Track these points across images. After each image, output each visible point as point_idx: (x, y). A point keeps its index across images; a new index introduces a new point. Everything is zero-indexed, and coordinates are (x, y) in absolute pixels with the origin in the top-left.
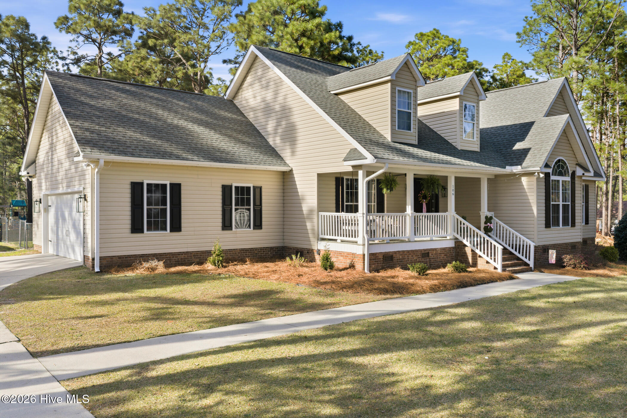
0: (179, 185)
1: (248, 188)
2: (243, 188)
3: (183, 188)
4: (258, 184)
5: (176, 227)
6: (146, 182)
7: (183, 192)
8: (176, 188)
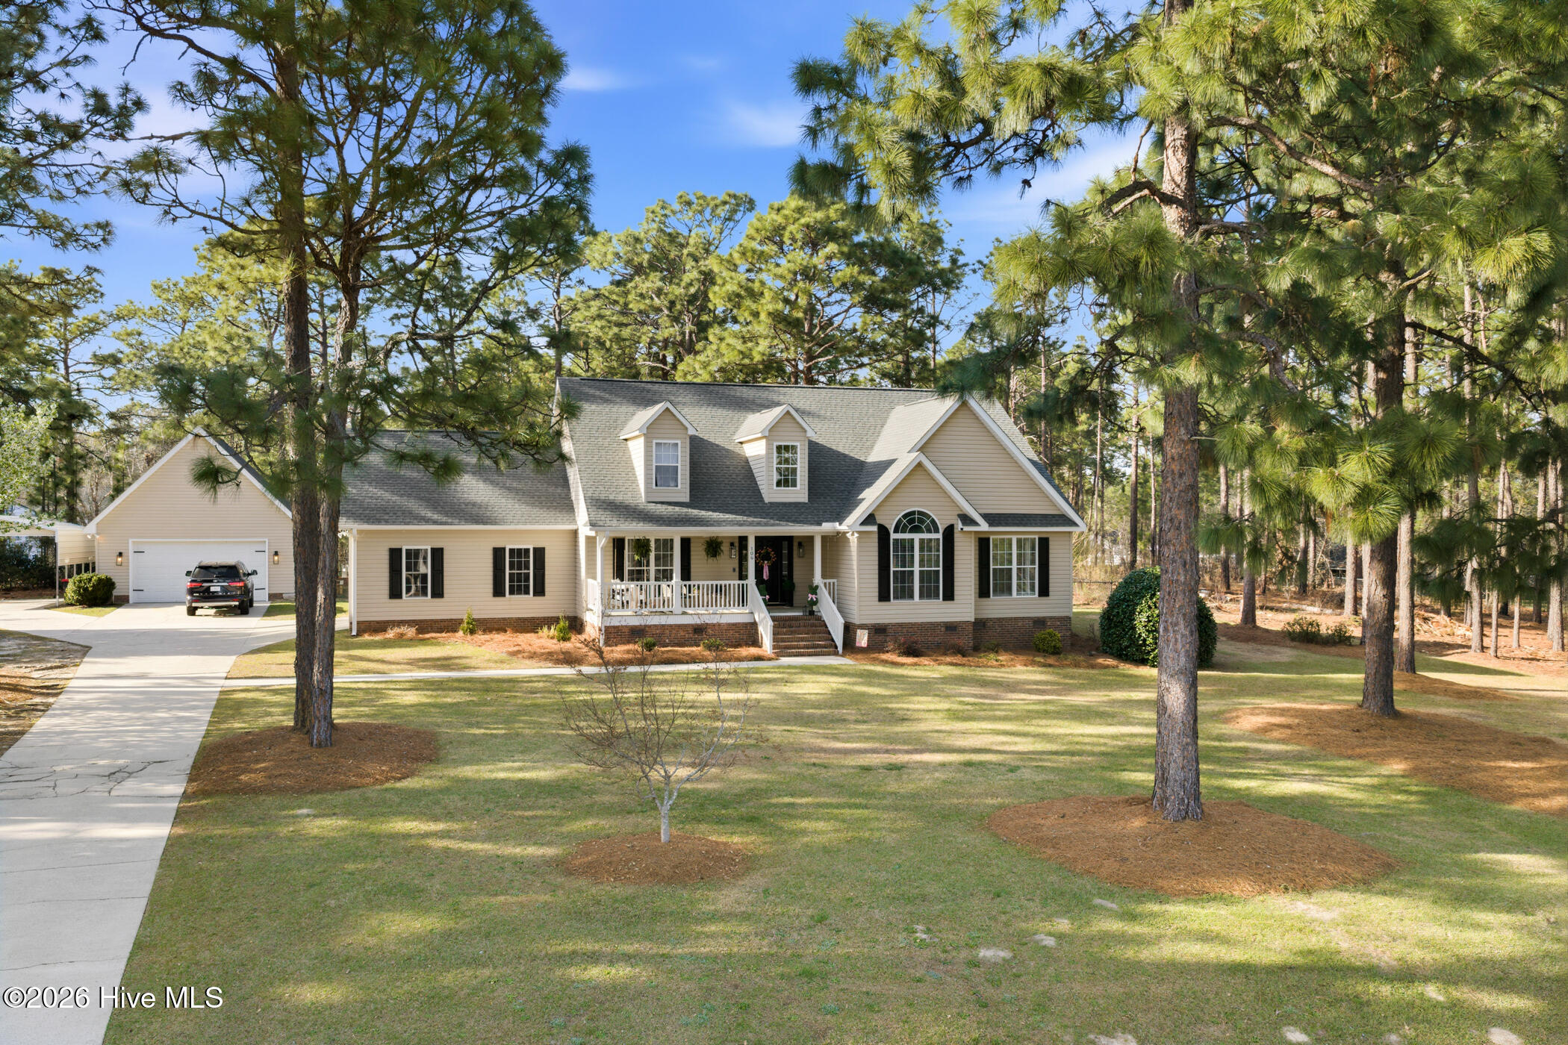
0: (441, 550)
1: (527, 551)
2: (519, 550)
3: (445, 552)
4: (539, 545)
5: (438, 593)
6: (404, 549)
7: (445, 557)
8: (438, 554)
